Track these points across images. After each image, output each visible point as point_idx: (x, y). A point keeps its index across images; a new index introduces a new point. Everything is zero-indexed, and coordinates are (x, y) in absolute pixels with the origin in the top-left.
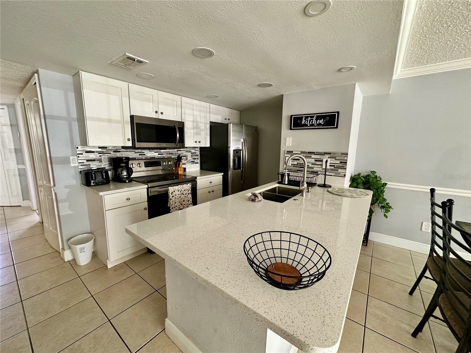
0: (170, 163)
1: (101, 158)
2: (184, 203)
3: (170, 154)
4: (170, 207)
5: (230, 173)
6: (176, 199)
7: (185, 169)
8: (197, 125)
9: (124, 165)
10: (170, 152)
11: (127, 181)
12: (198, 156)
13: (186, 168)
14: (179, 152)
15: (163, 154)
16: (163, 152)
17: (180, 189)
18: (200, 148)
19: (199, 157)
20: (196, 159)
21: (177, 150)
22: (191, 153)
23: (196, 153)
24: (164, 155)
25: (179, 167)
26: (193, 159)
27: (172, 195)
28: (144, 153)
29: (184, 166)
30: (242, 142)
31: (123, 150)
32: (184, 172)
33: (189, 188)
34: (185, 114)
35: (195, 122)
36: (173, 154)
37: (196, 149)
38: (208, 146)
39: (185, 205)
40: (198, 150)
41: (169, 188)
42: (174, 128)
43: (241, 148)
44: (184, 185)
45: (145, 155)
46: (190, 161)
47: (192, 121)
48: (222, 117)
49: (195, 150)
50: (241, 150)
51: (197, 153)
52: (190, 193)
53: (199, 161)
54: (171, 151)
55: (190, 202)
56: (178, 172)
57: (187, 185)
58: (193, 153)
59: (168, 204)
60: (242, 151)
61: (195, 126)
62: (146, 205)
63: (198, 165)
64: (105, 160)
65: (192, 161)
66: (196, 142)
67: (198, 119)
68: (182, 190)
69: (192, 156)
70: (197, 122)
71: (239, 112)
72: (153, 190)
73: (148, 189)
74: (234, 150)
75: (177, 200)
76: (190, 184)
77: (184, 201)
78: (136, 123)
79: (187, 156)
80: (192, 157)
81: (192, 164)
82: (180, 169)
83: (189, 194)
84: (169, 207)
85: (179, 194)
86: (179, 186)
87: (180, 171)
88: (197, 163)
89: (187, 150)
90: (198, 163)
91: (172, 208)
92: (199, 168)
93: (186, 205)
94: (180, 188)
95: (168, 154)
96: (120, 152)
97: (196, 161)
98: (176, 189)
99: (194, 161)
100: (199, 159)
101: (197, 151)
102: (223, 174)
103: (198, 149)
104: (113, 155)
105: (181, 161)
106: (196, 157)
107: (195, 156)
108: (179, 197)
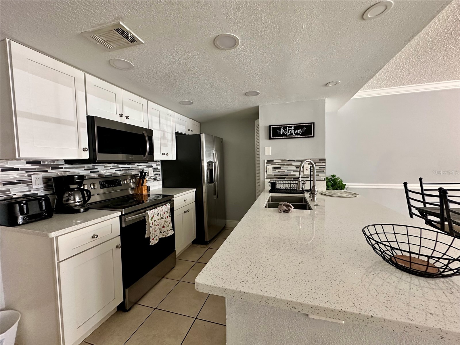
0: (126, 182)
1: (29, 178)
2: (164, 229)
3: (129, 170)
4: (149, 238)
5: (204, 188)
6: (156, 226)
7: (148, 187)
8: (164, 135)
9: (76, 186)
10: (130, 167)
11: (82, 210)
12: (160, 171)
13: (149, 186)
14: (140, 167)
15: (121, 170)
16: (122, 168)
17: (159, 212)
18: (161, 161)
19: (160, 173)
20: (158, 175)
21: (138, 165)
22: (153, 168)
23: (157, 168)
24: (123, 172)
25: (143, 185)
26: (155, 175)
27: (152, 221)
28: (97, 169)
29: (147, 184)
30: (214, 154)
31: (67, 166)
32: (148, 191)
33: (168, 210)
34: (152, 121)
35: (162, 131)
36: (133, 170)
37: (158, 164)
38: (175, 159)
39: (165, 232)
40: (159, 165)
41: (148, 212)
44: (163, 206)
45: (98, 172)
46: (152, 177)
47: (158, 130)
48: (186, 128)
49: (157, 165)
50: (213, 162)
51: (158, 168)
52: (169, 216)
53: (160, 177)
54: (130, 166)
55: (169, 226)
56: (142, 192)
57: (166, 206)
58: (154, 168)
59: (146, 235)
60: (213, 163)
61: (162, 135)
62: (118, 241)
63: (161, 182)
64: (38, 182)
65: (153, 178)
66: (163, 154)
67: (165, 128)
68: (162, 213)
69: (153, 172)
70: (164, 131)
71: (200, 124)
73: (121, 217)
74: (207, 162)
75: (157, 227)
76: (169, 205)
77: (163, 227)
78: (98, 127)
79: (149, 172)
80: (154, 173)
81: (153, 181)
82: (144, 188)
83: (168, 217)
84: (147, 238)
85: (158, 219)
86: (158, 208)
87: (145, 190)
88: (159, 180)
89: (148, 165)
90: (160, 180)
91: (153, 239)
92: (161, 186)
93: (166, 232)
94: (159, 211)
95: (127, 170)
96: (62, 168)
97: (158, 178)
98: (155, 213)
99: (156, 178)
100: (161, 175)
101: (159, 166)
102: (195, 190)
103: (160, 164)
104: (52, 173)
105: (145, 179)
106: (158, 173)
107: (157, 171)
108: (159, 223)
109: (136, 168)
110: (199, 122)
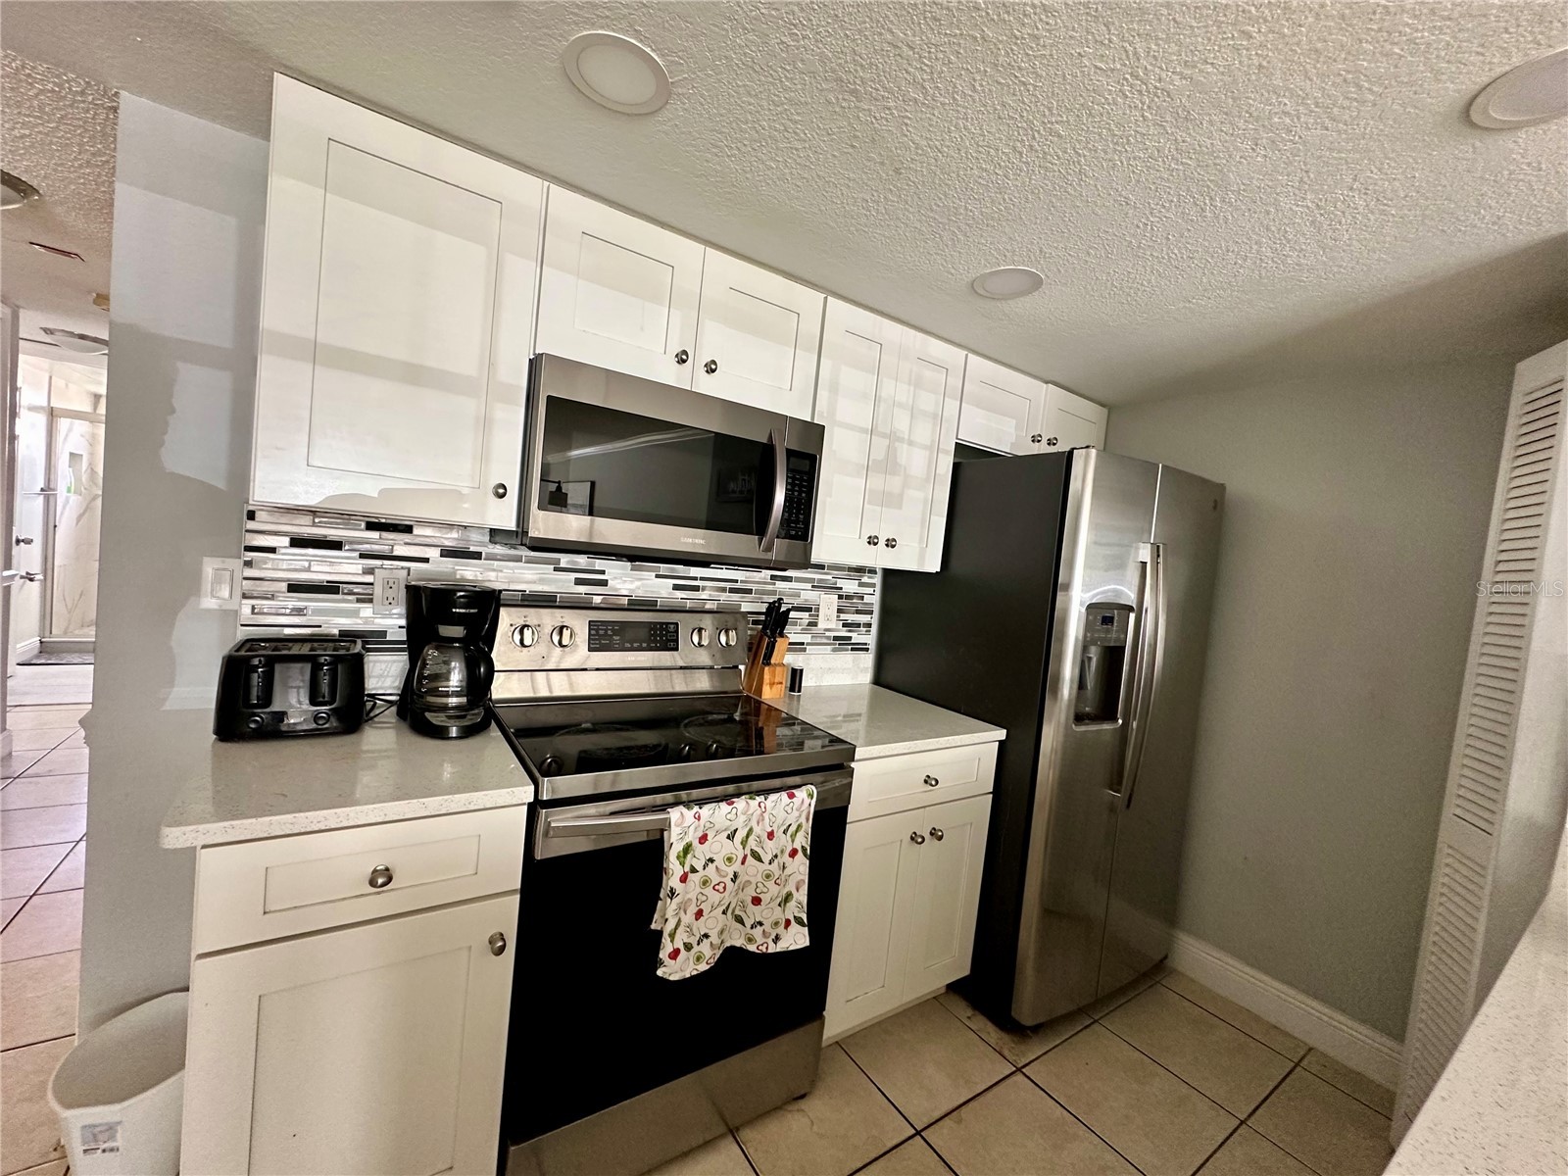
0: (723, 639)
1: (369, 579)
2: (754, 913)
3: (732, 591)
4: (660, 933)
5: (1051, 736)
6: (708, 891)
7: (796, 675)
8: (891, 452)
9: (457, 631)
10: (737, 581)
11: (454, 731)
12: (871, 613)
13: (802, 671)
14: (780, 585)
15: (696, 589)
16: (702, 579)
17: (739, 823)
18: (888, 573)
19: (875, 619)
20: (859, 625)
21: (773, 577)
22: (840, 597)
23: (862, 598)
24: (704, 595)
25: (769, 664)
26: (844, 625)
27: (682, 864)
28: (603, 572)
29: (792, 660)
30: (1144, 564)
32: (792, 689)
33: (803, 820)
34: (834, 389)
35: (884, 435)
36: (749, 591)
37: (865, 579)
38: (933, 565)
39: (759, 929)
40: (873, 585)
41: (675, 814)
42: (767, 451)
43: (1130, 597)
44: (773, 797)
45: (604, 583)
46: (828, 634)
47: (863, 430)
48: (1017, 428)
49: (861, 585)
50: (1130, 609)
51: (867, 599)
52: (804, 849)
53: (870, 639)
54: (739, 575)
55: (792, 904)
56: (759, 691)
57: (792, 796)
58: (848, 597)
59: (656, 916)
60: (1132, 616)
61: (879, 454)
62: (506, 916)
63: (868, 660)
64: (390, 593)
65: (836, 638)
66: (872, 541)
67: (902, 423)
68: (757, 830)
69: (840, 611)
70: (893, 437)
71: (1105, 411)
72: (561, 819)
74: (1091, 608)
75: (715, 897)
76: (811, 796)
77: (756, 901)
78: (549, 398)
79: (818, 610)
80: (843, 616)
81: (834, 650)
82: (773, 674)
83: (793, 853)
85: (729, 859)
86: (740, 803)
87: (772, 684)
88: (861, 648)
89: (820, 580)
90: (867, 650)
91: (675, 955)
92: (867, 677)
93: (767, 927)
94: (742, 818)
95: (723, 590)
96: (477, 556)
97: (856, 638)
98: (717, 827)
99: (850, 638)
100: (874, 629)
101: (871, 590)
102: (1001, 734)
103: (877, 580)
104: (439, 569)
105: (782, 635)
106: (863, 619)
107: (858, 612)
108: (728, 880)
109: (757, 588)
110: (1103, 405)
